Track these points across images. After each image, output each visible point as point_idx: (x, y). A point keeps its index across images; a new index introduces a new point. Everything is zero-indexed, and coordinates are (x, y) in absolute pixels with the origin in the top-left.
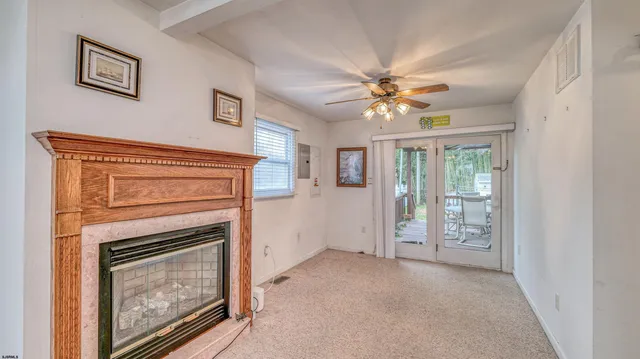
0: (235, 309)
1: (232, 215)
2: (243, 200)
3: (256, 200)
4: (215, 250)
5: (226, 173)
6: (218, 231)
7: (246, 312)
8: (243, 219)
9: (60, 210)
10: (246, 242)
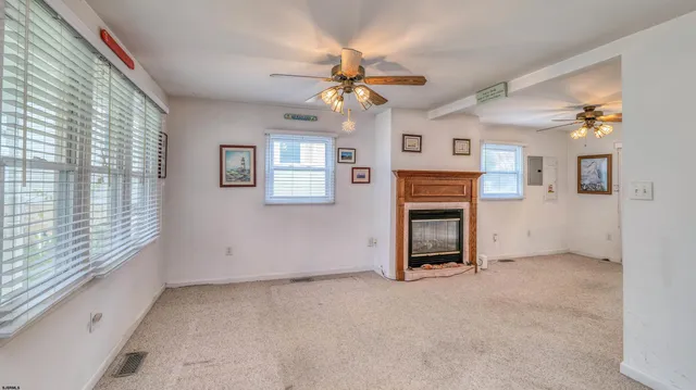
0: (466, 259)
1: (465, 206)
2: (471, 197)
3: (483, 200)
4: (455, 224)
5: (460, 183)
6: (457, 214)
7: (473, 262)
8: (471, 209)
9: (399, 196)
10: (473, 221)
